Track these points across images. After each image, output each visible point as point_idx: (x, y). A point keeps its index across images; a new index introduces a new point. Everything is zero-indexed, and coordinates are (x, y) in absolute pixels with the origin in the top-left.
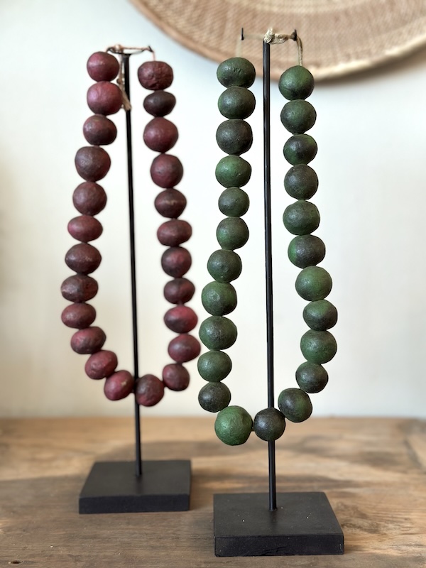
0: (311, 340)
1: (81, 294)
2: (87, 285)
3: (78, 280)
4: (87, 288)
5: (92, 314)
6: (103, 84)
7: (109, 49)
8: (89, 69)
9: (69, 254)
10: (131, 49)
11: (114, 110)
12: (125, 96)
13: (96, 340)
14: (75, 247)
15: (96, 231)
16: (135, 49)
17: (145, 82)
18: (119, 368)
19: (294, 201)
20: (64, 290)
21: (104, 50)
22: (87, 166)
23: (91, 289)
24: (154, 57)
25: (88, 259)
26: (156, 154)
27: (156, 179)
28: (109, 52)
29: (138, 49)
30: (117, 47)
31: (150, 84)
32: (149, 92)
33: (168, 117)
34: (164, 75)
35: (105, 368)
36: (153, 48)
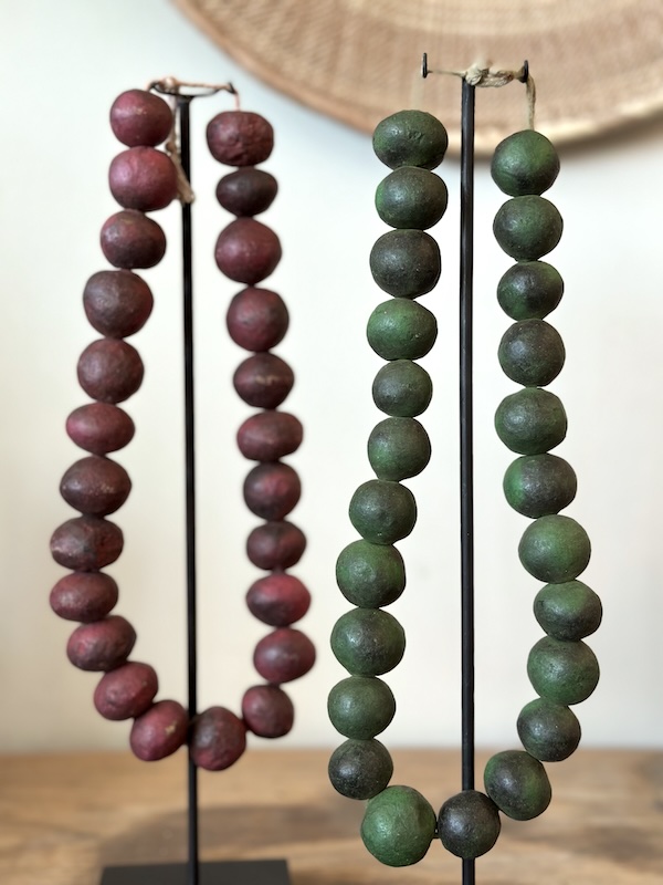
0: (553, 661)
1: (92, 556)
2: (103, 538)
3: (85, 530)
4: (102, 544)
5: (111, 593)
6: (141, 151)
7: (153, 86)
8: (116, 123)
9: (67, 477)
10: (195, 86)
11: (160, 202)
12: (182, 176)
13: (117, 645)
14: (80, 464)
15: (123, 432)
16: (202, 86)
17: (221, 150)
18: (160, 697)
19: (518, 388)
20: (57, 548)
21: (143, 86)
22: (107, 309)
23: (110, 544)
24: (238, 103)
25: (107, 488)
26: (238, 287)
27: (236, 332)
28: (153, 92)
29: (209, 87)
30: (169, 83)
31: (231, 155)
32: (227, 170)
33: (262, 218)
34: (258, 139)
35: (134, 699)
36: (236, 87)
